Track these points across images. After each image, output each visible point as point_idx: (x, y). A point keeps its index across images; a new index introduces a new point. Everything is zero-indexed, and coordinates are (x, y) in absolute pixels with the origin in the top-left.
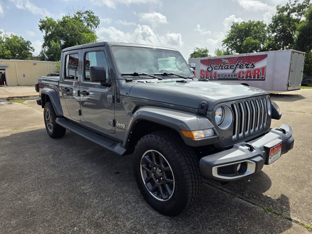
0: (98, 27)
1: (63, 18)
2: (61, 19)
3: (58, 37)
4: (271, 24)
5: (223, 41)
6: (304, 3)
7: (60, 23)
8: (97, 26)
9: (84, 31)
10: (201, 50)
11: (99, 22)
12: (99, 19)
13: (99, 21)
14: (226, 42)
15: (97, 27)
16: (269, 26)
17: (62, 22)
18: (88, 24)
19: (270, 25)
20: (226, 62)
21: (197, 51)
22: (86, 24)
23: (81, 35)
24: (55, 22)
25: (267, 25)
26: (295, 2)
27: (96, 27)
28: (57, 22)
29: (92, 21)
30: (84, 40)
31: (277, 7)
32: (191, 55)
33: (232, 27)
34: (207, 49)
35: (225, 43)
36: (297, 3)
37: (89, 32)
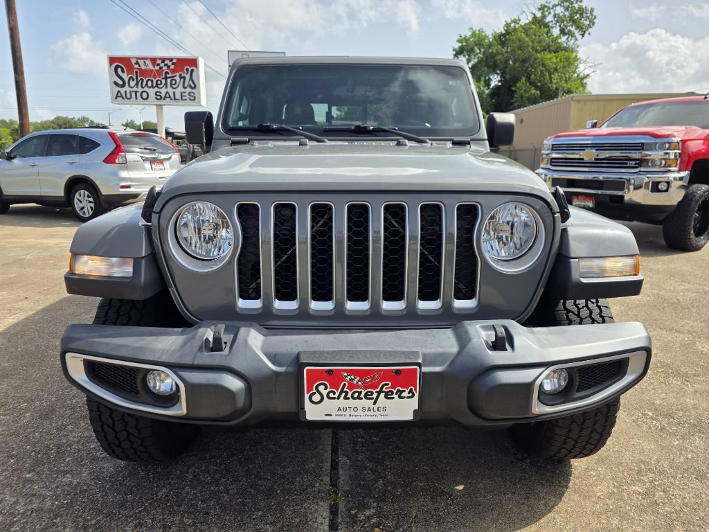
0: (589, 34)
1: (505, 26)
2: (501, 29)
3: (486, 69)
7: (497, 38)
8: (585, 32)
9: (547, 49)
11: (595, 21)
12: (594, 14)
13: (595, 18)
15: (586, 34)
17: (502, 35)
18: (563, 32)
22: (556, 31)
23: (536, 59)
24: (486, 37)
27: (583, 35)
28: (491, 36)
29: (574, 22)
30: (542, 71)
37: (558, 49)
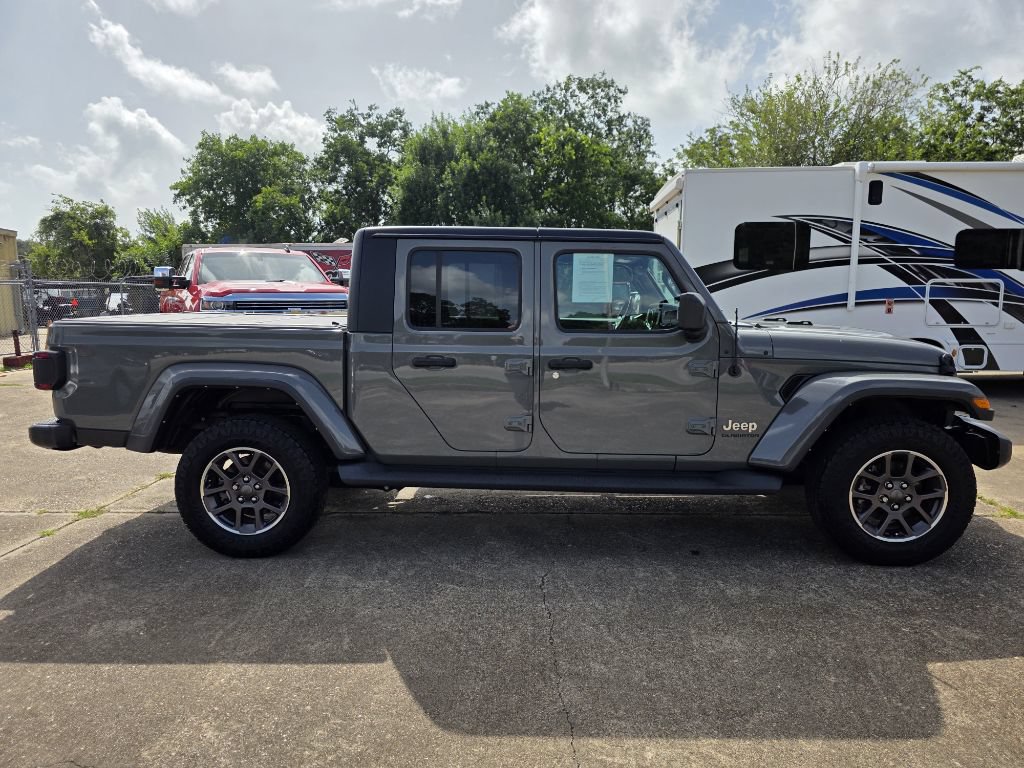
4: (321, 158)
5: (174, 187)
6: (392, 116)
10: (84, 209)
14: (183, 191)
16: (315, 160)
19: (319, 161)
20: (327, 262)
21: (66, 208)
25: (312, 158)
26: (371, 108)
31: (328, 112)
32: (44, 221)
33: (201, 145)
34: (107, 207)
35: (184, 195)
36: (375, 113)
